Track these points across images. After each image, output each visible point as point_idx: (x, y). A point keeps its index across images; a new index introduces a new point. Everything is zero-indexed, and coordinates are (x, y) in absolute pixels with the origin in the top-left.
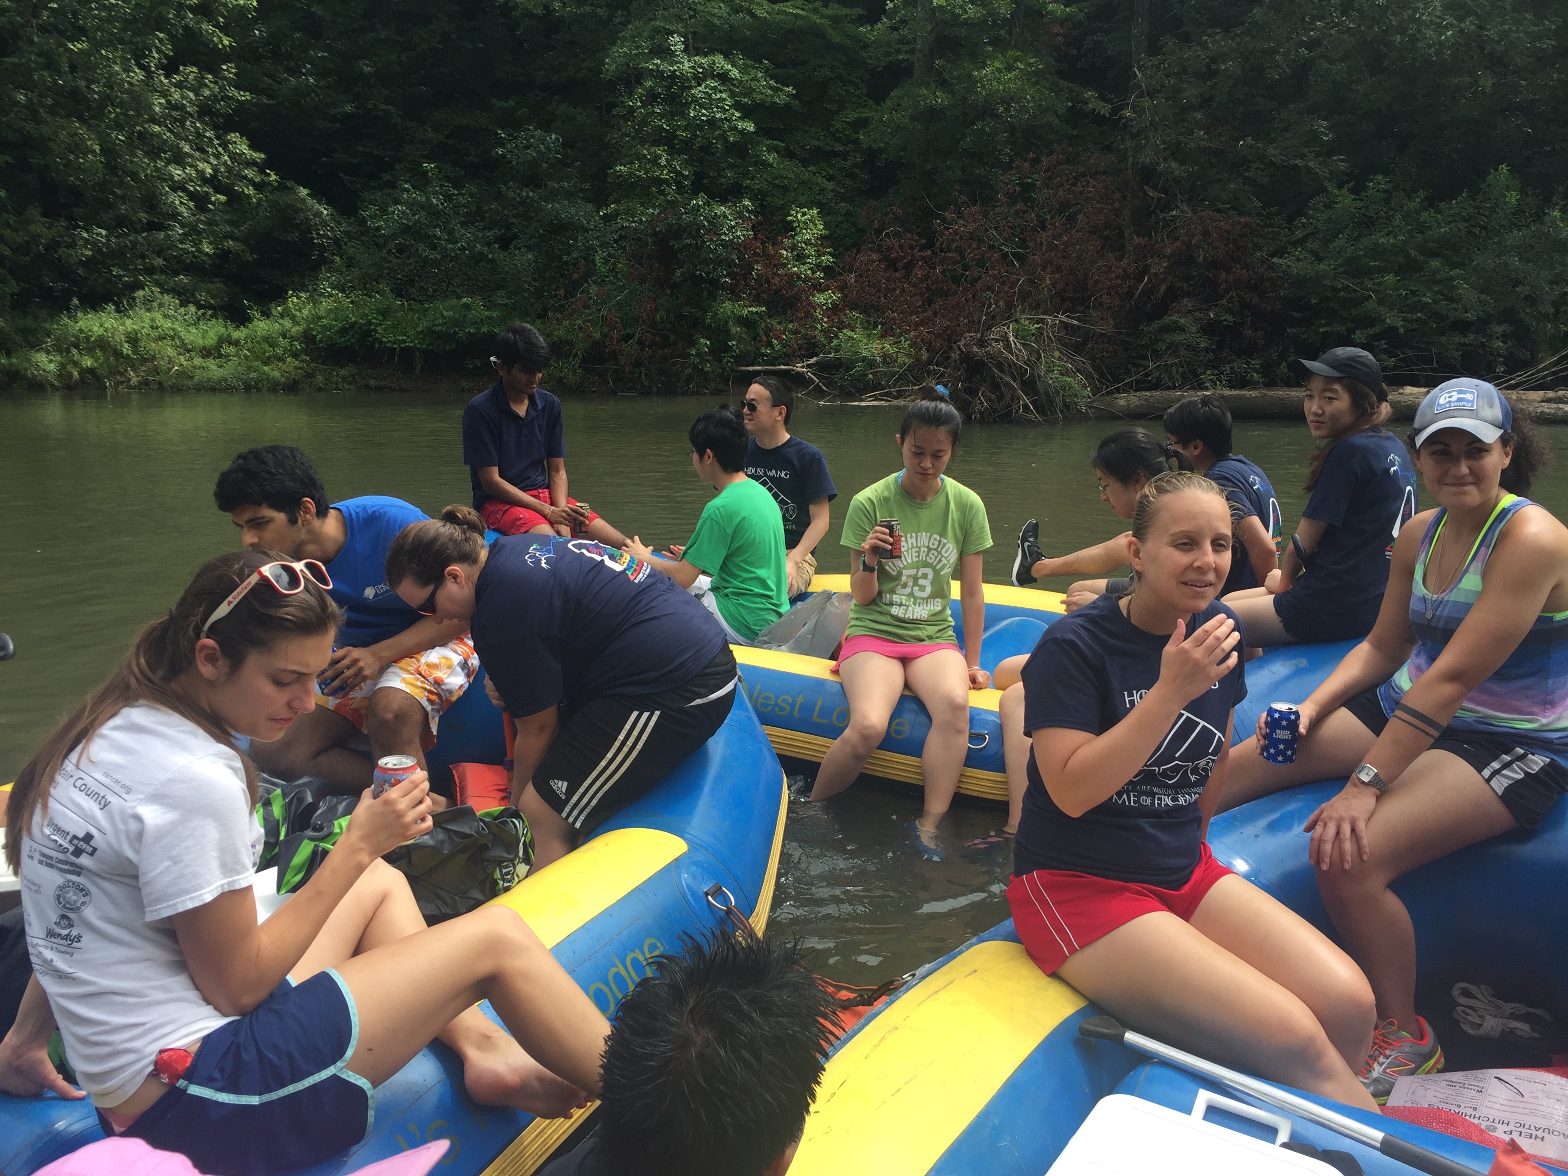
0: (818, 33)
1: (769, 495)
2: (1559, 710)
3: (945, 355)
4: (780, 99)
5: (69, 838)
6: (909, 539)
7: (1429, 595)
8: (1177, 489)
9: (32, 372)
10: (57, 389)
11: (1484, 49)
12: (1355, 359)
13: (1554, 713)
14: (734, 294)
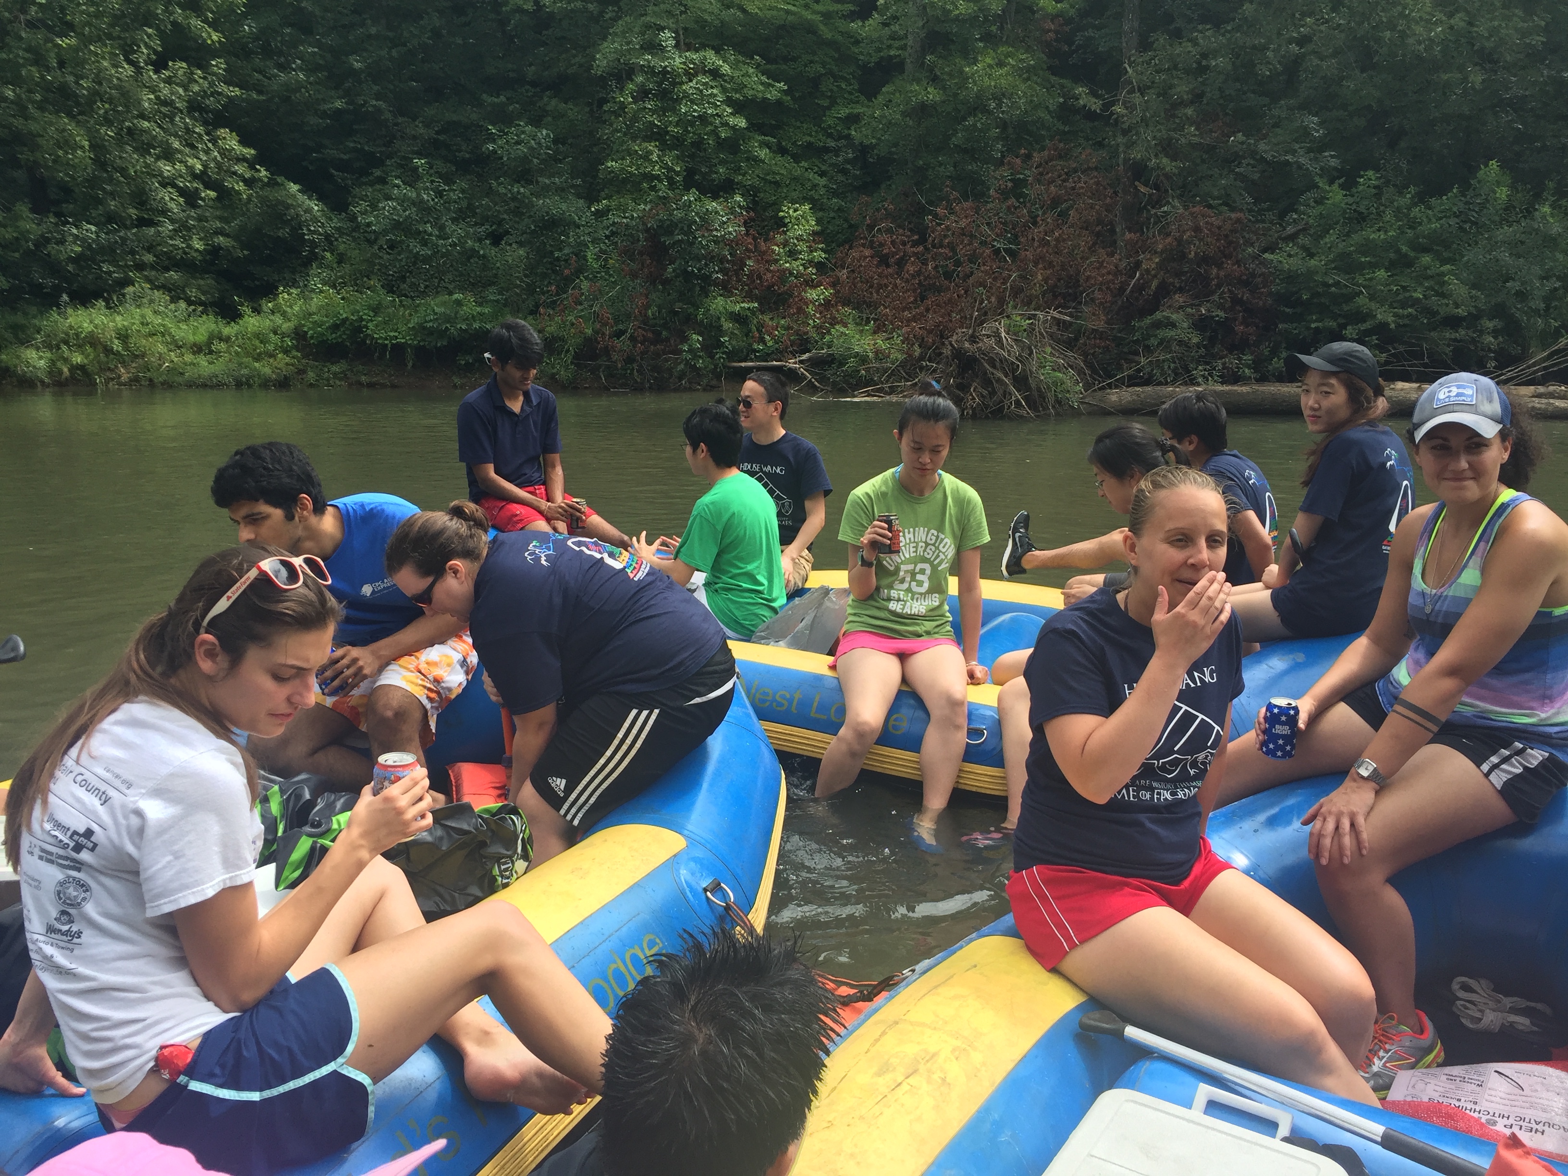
0: (810, 29)
1: (764, 492)
2: (1557, 705)
3: (937, 351)
4: (772, 95)
5: (69, 833)
6: (906, 534)
7: (1428, 590)
8: (1172, 484)
9: (22, 369)
10: (48, 386)
11: (1474, 45)
12: (1350, 354)
13: (1552, 707)
14: (726, 289)
